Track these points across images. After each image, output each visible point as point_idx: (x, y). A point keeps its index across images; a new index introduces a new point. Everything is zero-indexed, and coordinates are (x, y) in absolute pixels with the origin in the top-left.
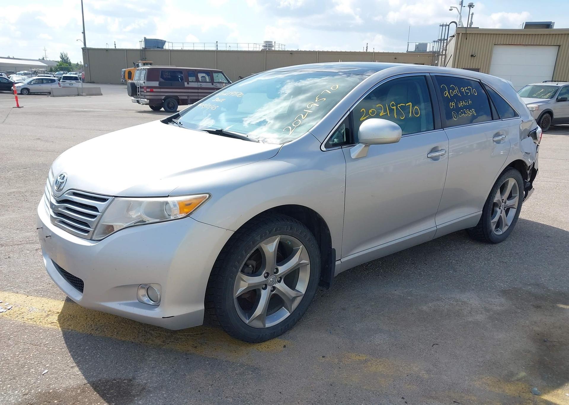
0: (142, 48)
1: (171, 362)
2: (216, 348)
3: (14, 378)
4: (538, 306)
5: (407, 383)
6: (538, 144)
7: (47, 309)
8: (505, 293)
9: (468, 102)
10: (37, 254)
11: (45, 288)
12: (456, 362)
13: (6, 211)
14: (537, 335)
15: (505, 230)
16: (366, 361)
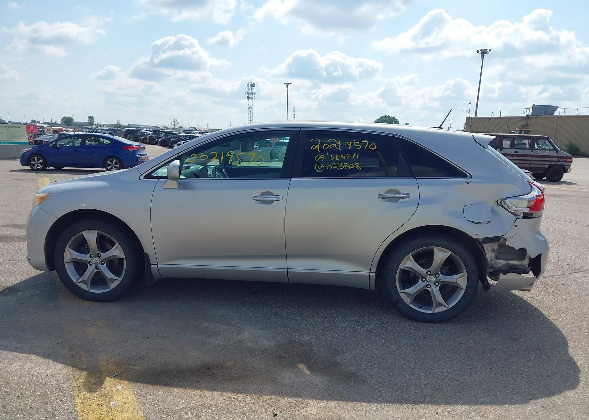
0: (526, 115)
9: (352, 156)
15: (440, 311)
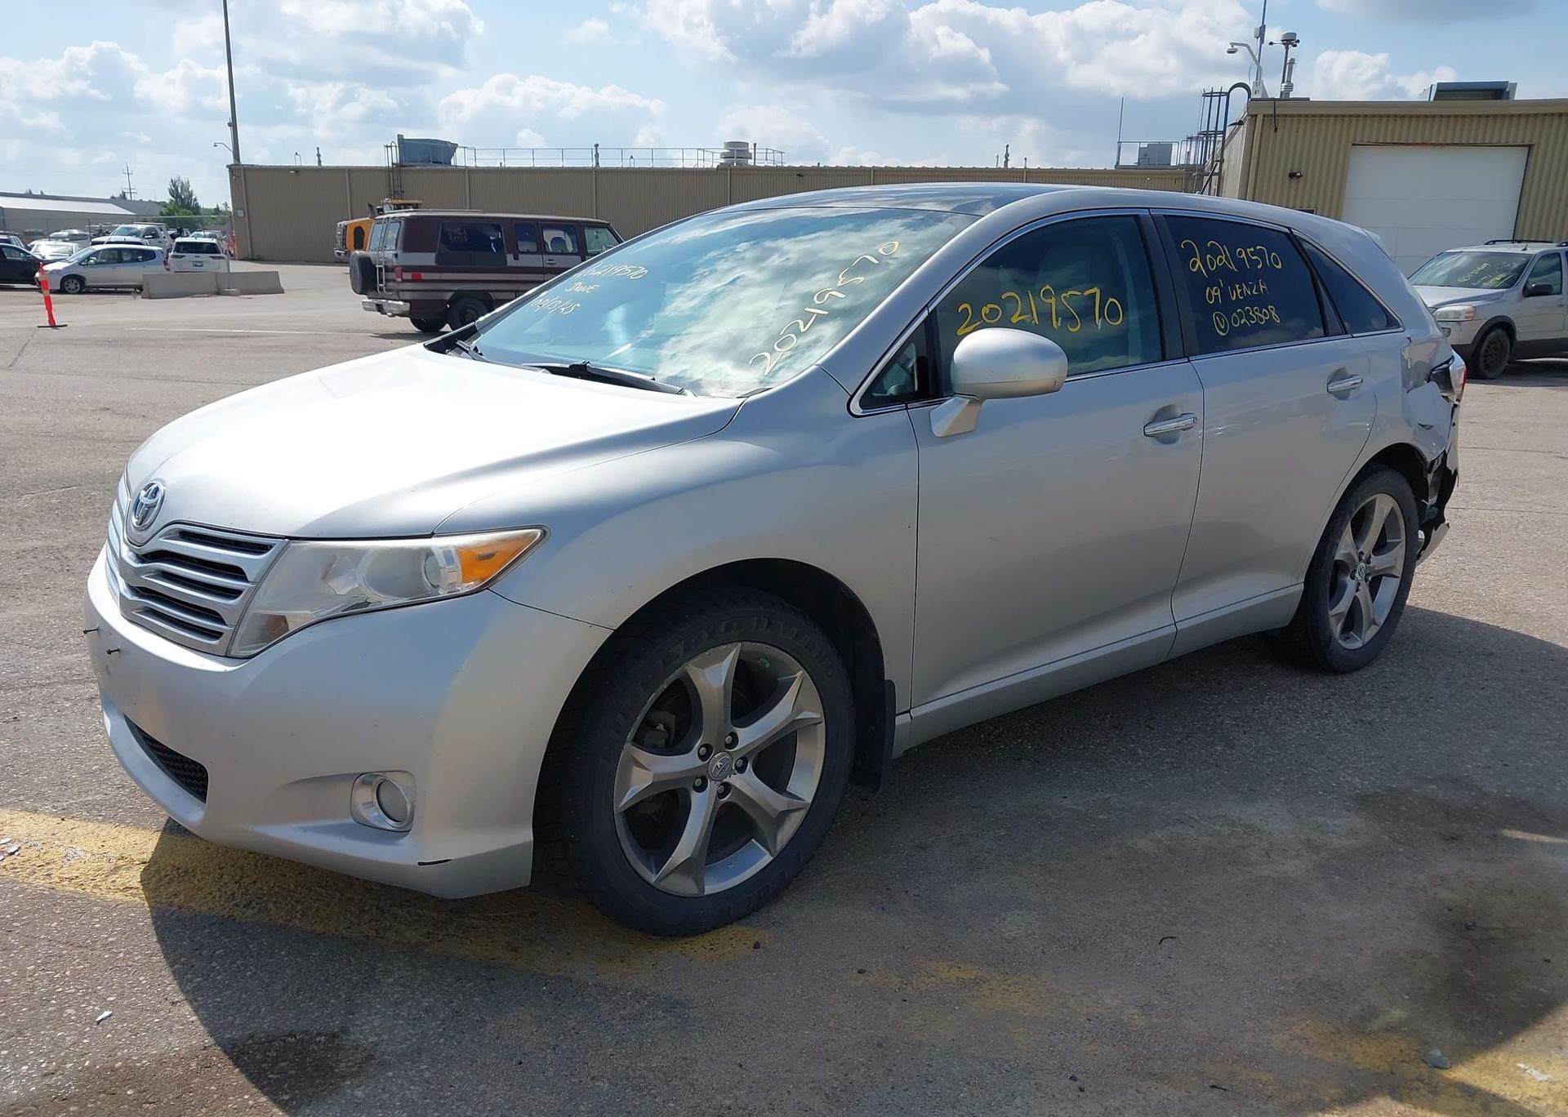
0: (393, 164)
1: (446, 988)
2: (569, 951)
3: (20, 1033)
4: (1454, 836)
5: (1085, 1039)
6: (1457, 403)
7: (113, 854)
8: (1363, 801)
9: (1258, 288)
10: (93, 709)
11: (111, 799)
12: (1222, 982)
13: (11, 599)
14: (1446, 911)
15: (1370, 638)
16: (977, 982)
